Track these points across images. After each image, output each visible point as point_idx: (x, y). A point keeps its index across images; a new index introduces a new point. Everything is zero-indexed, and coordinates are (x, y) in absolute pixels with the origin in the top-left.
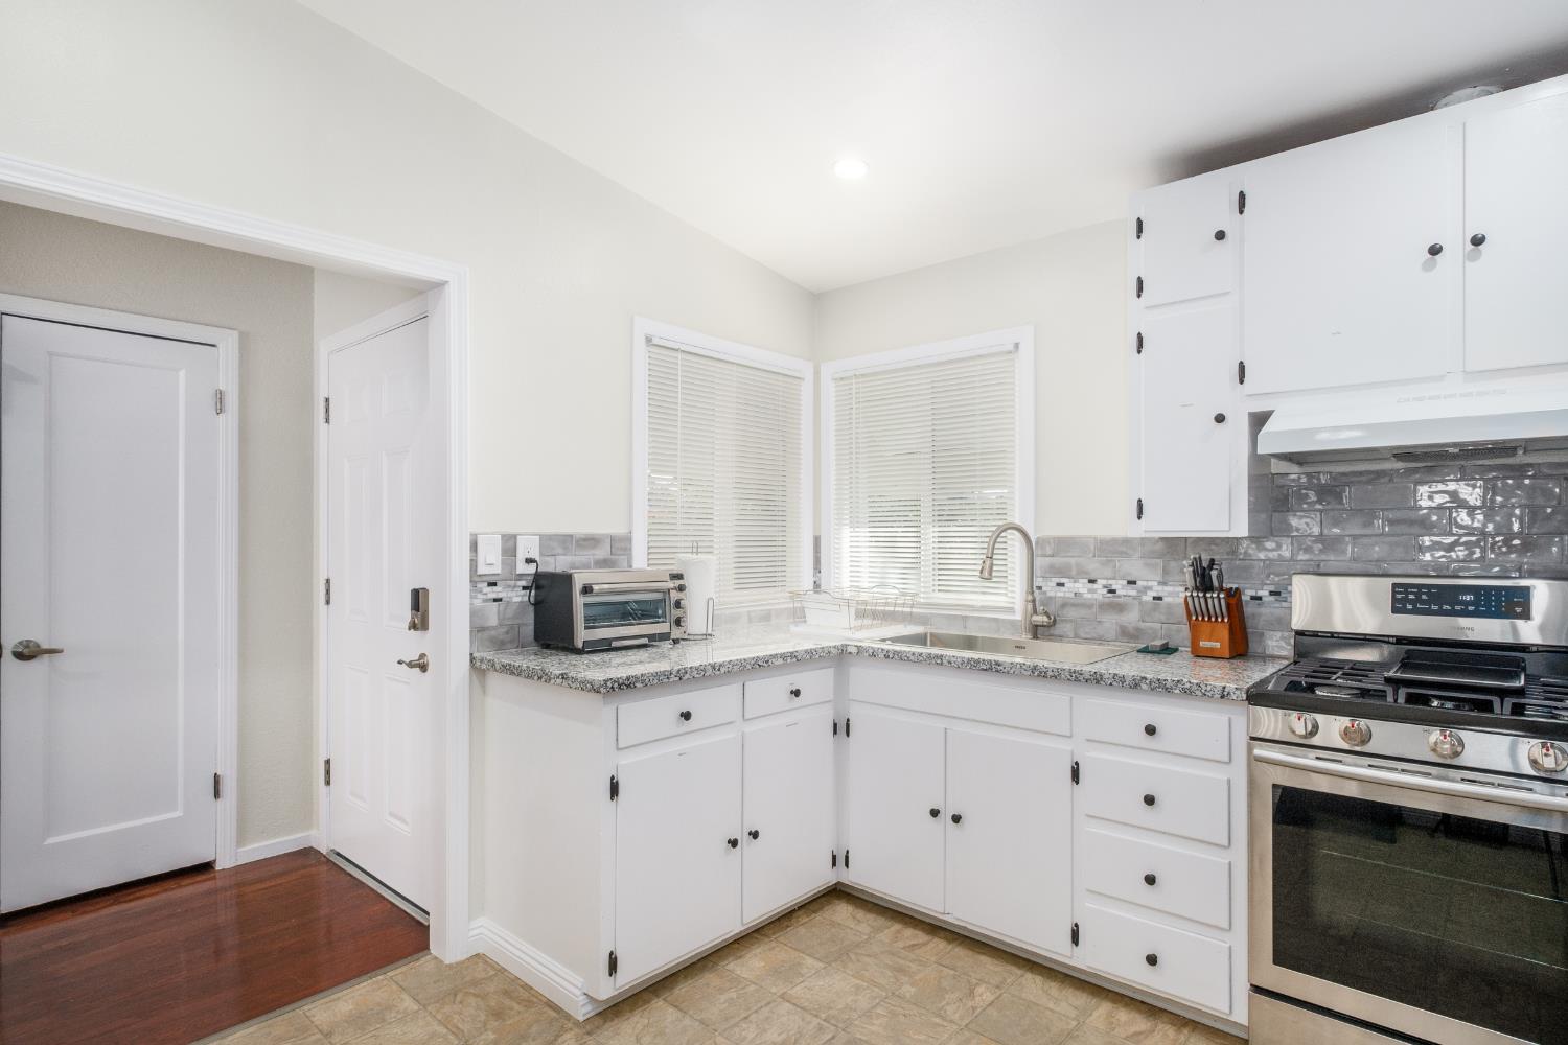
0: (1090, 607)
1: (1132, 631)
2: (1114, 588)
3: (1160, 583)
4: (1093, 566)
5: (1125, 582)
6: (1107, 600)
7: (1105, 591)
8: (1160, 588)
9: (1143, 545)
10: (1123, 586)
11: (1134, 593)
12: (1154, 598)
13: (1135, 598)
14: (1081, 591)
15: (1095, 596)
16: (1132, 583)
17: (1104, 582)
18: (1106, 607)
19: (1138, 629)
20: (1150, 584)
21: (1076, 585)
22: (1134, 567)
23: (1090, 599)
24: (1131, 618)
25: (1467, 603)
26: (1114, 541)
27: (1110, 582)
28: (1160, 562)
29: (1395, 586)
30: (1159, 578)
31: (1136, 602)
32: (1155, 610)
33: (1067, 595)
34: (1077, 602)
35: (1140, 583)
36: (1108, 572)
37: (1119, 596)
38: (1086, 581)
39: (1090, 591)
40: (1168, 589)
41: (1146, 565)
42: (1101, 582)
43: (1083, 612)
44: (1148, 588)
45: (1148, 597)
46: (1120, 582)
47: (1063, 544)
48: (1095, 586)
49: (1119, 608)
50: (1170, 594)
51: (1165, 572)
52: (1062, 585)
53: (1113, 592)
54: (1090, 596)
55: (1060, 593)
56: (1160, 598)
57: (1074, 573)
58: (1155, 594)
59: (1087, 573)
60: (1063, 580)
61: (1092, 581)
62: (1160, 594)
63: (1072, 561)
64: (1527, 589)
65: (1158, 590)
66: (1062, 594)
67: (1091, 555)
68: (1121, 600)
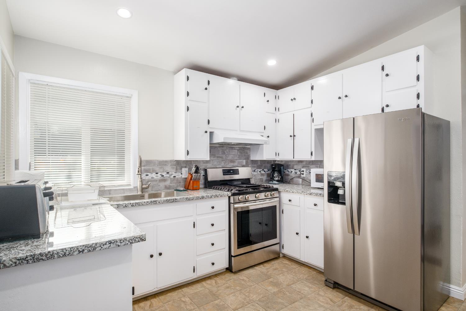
0: (157, 181)
1: (168, 187)
2: (163, 175)
3: (175, 173)
4: (157, 169)
5: (166, 173)
6: (161, 179)
7: (161, 176)
8: (175, 174)
9: (171, 162)
10: (166, 174)
11: (168, 176)
12: (174, 177)
13: (169, 177)
14: (153, 177)
15: (158, 178)
16: (168, 173)
17: (160, 173)
18: (161, 181)
19: (169, 186)
20: (173, 173)
21: (152, 175)
22: (168, 168)
23: (156, 179)
24: (168, 183)
25: (232, 172)
26: (163, 161)
27: (162, 173)
28: (175, 167)
29: (223, 170)
30: (175, 171)
31: (169, 178)
32: (174, 180)
33: (149, 178)
34: (153, 180)
35: (170, 173)
36: (162, 170)
37: (164, 177)
38: (155, 173)
39: (156, 176)
40: (177, 174)
41: (172, 168)
42: (159, 173)
43: (155, 183)
44: (172, 174)
45: (172, 177)
46: (165, 173)
47: (149, 162)
48: (158, 175)
49: (165, 180)
50: (178, 175)
51: (176, 169)
52: (148, 175)
53: (163, 176)
54: (156, 178)
55: (147, 178)
56: (175, 177)
57: (151, 171)
58: (174, 176)
59: (155, 171)
60: (148, 174)
61: (157, 173)
62: (175, 176)
63: (151, 167)
64: (238, 169)
65: (174, 174)
66: (148, 178)
67: (157, 166)
68: (165, 178)
